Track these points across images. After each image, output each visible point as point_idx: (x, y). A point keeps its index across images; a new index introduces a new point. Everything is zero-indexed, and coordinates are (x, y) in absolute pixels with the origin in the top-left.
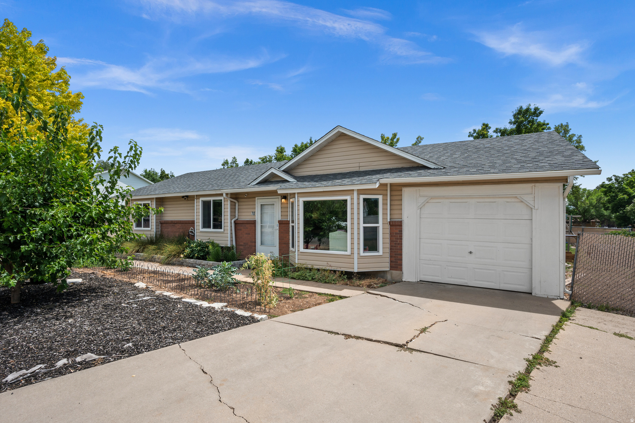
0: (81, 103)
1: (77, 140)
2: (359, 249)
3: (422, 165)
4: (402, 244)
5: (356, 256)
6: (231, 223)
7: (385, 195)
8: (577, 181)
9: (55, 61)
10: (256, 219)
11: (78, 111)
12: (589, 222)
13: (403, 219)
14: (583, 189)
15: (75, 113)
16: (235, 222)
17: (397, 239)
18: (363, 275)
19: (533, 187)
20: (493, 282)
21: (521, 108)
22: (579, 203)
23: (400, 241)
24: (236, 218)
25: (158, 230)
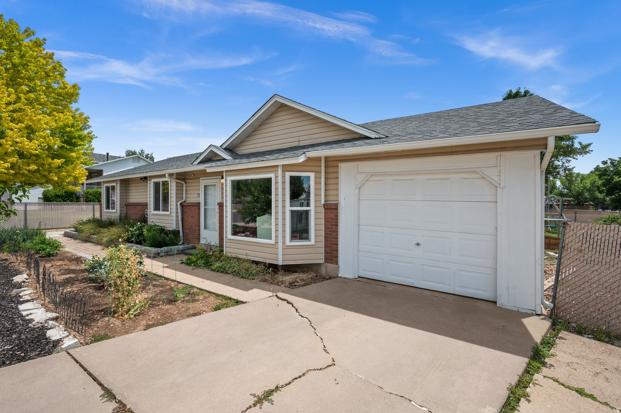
0: (78, 94)
1: (69, 127)
2: (284, 237)
3: (364, 135)
4: (337, 232)
5: (280, 246)
6: (177, 205)
7: (318, 172)
8: (570, 164)
9: (53, 56)
10: (201, 202)
11: (76, 101)
12: (583, 205)
13: (339, 202)
14: (577, 174)
15: (73, 103)
16: (181, 204)
17: (332, 225)
18: (289, 269)
19: (499, 157)
20: (445, 284)
21: (511, 91)
22: (573, 187)
23: (335, 228)
24: (184, 200)
25: (122, 212)
